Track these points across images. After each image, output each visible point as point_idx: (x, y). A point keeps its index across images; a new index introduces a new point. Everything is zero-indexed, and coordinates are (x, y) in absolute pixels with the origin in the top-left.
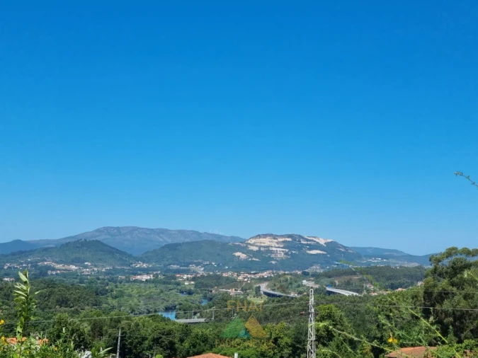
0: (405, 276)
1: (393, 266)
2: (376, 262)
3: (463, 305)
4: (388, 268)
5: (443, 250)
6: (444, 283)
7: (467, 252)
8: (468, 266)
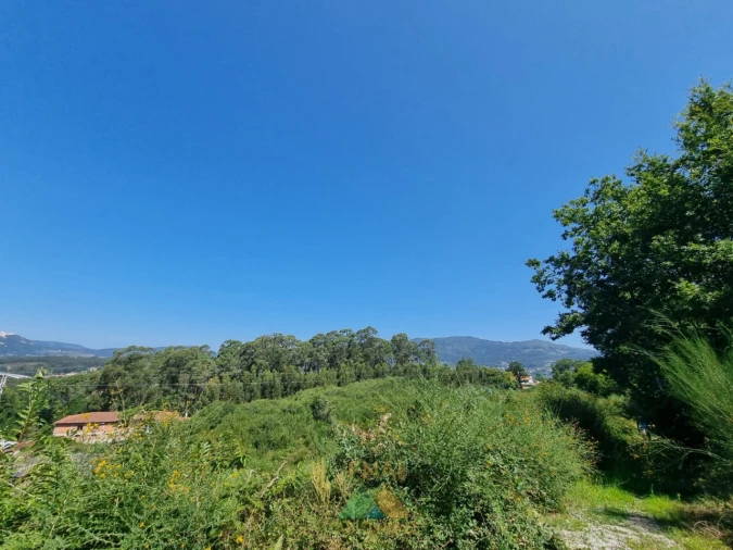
0: (81, 363)
1: (71, 356)
2: (58, 353)
3: (131, 382)
4: (67, 357)
5: (126, 347)
6: (120, 368)
7: (143, 349)
8: (141, 358)
